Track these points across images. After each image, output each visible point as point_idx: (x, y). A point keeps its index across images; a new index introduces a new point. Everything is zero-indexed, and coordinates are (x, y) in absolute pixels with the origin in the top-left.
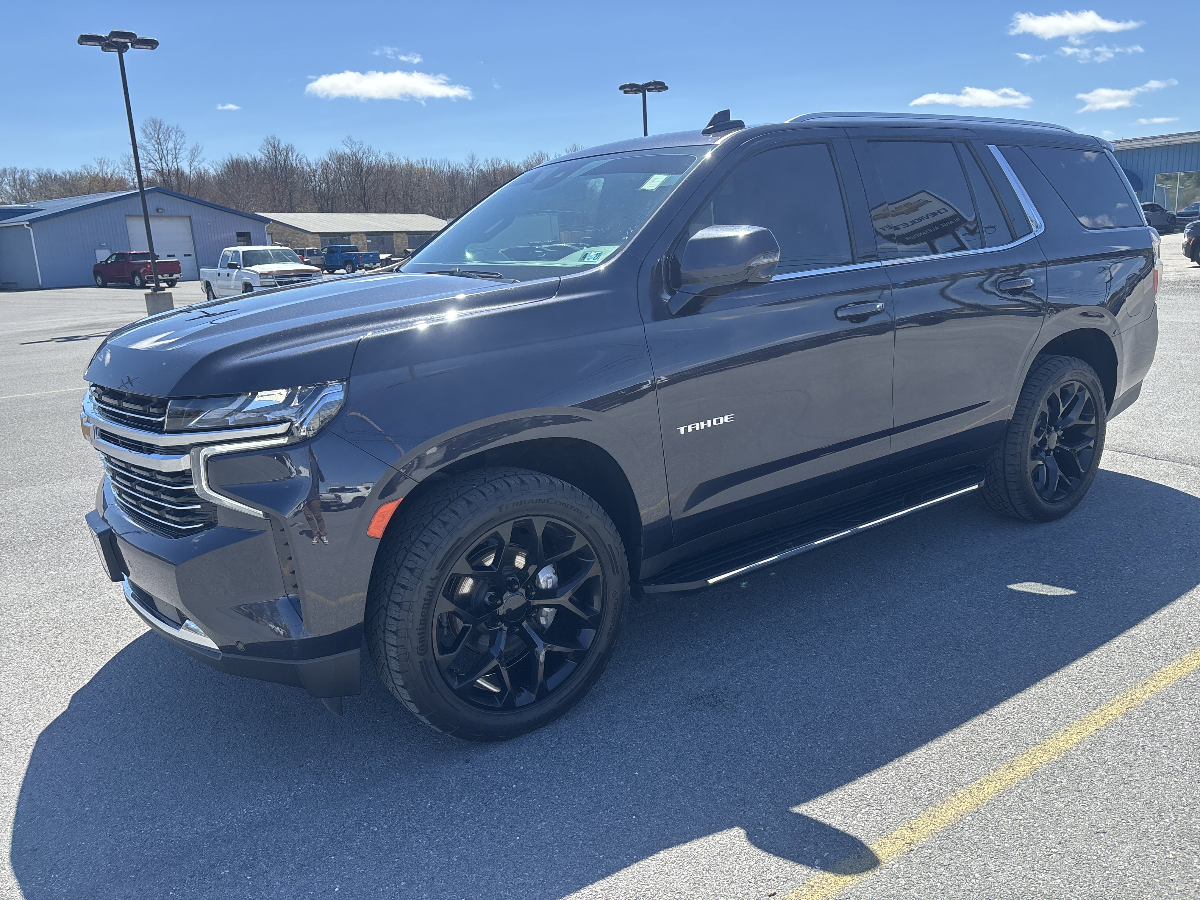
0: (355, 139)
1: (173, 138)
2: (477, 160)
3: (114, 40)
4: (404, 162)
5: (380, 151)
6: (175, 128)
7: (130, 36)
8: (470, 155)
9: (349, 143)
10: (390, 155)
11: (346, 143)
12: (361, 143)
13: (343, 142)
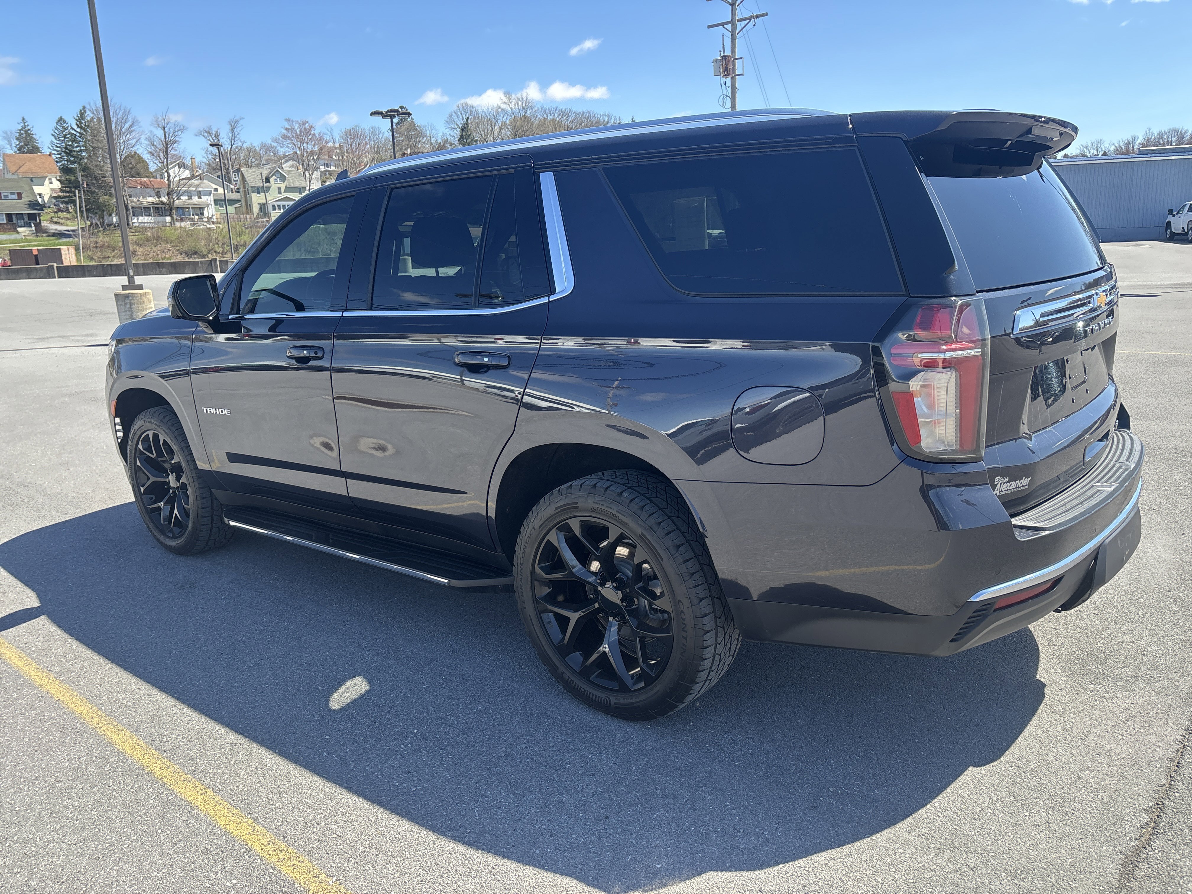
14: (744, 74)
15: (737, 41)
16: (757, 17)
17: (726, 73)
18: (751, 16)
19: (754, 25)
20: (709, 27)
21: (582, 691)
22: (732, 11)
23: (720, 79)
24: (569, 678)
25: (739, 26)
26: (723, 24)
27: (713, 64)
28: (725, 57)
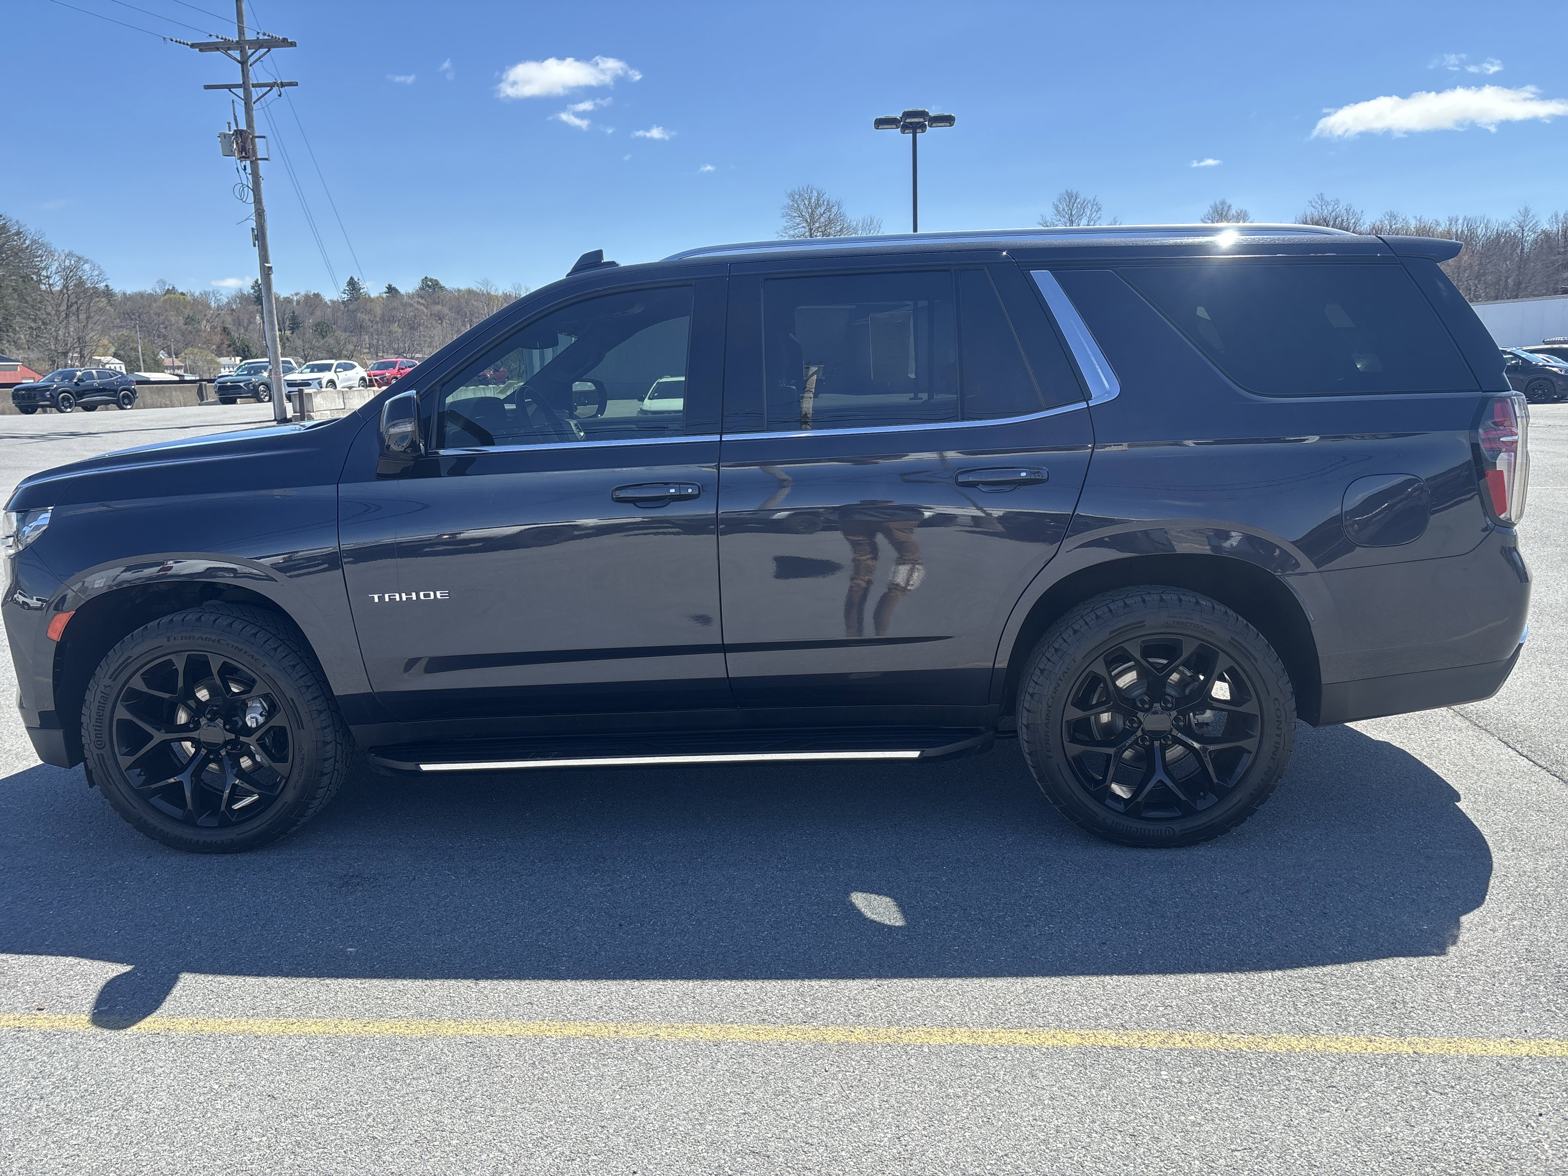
0: (1328, 198)
1: (1088, 213)
2: (1533, 216)
3: (908, 120)
4: (1413, 224)
5: (1362, 212)
6: (1092, 200)
7: (923, 114)
8: (1522, 209)
9: (1320, 203)
10: (1393, 216)
11: (1314, 204)
12: (1337, 202)
13: (1311, 202)
14: (270, 158)
15: (254, 112)
16: (283, 85)
17: (244, 154)
18: (275, 83)
19: (280, 96)
20: (207, 87)
21: (1134, 831)
22: (243, 71)
23: (233, 161)
24: (1114, 821)
25: (256, 93)
26: (229, 87)
27: (219, 139)
28: (239, 133)
